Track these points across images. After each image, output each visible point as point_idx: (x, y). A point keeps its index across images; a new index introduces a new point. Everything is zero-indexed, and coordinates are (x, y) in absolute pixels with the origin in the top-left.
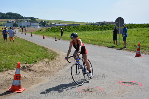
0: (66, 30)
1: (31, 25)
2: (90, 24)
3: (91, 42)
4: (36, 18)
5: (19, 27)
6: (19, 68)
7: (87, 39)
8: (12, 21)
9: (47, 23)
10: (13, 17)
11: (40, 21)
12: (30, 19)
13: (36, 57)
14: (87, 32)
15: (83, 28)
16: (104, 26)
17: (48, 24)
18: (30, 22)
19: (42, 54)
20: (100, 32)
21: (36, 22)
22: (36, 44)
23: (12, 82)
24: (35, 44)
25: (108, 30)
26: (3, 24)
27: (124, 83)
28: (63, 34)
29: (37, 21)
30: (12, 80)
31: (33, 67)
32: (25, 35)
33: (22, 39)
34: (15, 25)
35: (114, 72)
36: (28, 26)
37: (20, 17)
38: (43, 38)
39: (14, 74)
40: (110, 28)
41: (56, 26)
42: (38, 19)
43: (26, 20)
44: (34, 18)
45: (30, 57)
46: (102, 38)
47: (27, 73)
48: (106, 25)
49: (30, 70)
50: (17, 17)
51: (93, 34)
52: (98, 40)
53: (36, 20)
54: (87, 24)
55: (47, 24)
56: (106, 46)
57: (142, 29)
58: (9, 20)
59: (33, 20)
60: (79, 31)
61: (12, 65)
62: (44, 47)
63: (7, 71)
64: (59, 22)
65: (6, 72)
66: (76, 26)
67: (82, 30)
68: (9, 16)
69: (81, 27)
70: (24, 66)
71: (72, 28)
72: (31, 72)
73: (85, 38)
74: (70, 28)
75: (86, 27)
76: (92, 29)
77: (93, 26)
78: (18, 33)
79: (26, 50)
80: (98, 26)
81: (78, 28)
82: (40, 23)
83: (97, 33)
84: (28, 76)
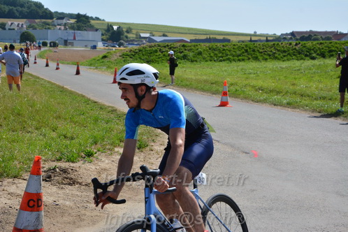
0: (185, 57)
1: (75, 39)
2: (262, 38)
3: (265, 96)
4: (92, 18)
6: (38, 174)
7: (253, 87)
8: (16, 23)
9: (128, 32)
10: (21, 13)
11: (106, 27)
12: (72, 21)
13: (90, 141)
14: (252, 65)
15: (238, 53)
16: (309, 44)
17: (129, 35)
18: (72, 28)
19: (111, 130)
20: (297, 63)
21: (92, 28)
22: (92, 98)
23: (13, 219)
24: (89, 100)
25: (322, 59)
28: (177, 70)
29: (97, 27)
30: (15, 212)
31: (81, 171)
32: (57, 69)
33: (49, 82)
35: (343, 196)
36: (66, 43)
37: (40, 12)
38: (112, 81)
39: (23, 194)
40: (330, 51)
41: (153, 44)
42: (97, 19)
43: (60, 21)
44: (85, 16)
45: (72, 138)
46: (302, 85)
47: (60, 192)
48: (315, 42)
49: (73, 182)
50: (32, 11)
51: (273, 70)
52: (287, 92)
53: (92, 22)
54: (253, 38)
55: (127, 37)
56: (314, 111)
58: (9, 22)
59: (82, 21)
60: (228, 59)
61: (16, 162)
62: (116, 110)
64: (165, 30)
66: (218, 44)
67: (235, 58)
68: (6, 8)
69: (235, 47)
70: (54, 169)
71: (204, 50)
72: (73, 187)
73: (247, 82)
74: (200, 50)
75: (250, 49)
76: (270, 55)
77: (274, 44)
78: (35, 63)
79: (60, 117)
80: (290, 44)
81: (224, 50)
82: (104, 32)
83: (284, 66)
84: (64, 200)
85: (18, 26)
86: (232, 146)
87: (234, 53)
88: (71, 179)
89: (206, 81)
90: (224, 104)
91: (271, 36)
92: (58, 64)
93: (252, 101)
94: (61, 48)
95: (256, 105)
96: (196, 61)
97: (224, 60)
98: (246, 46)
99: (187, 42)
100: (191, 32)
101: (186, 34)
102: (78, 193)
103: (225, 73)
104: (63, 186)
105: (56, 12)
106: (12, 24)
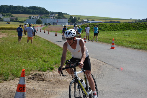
1: (57, 22)
2: (134, 21)
3: (131, 45)
4: (64, 14)
5: (43, 24)
6: (23, 76)
7: (127, 41)
8: (35, 16)
9: (78, 19)
10: (37, 12)
11: (69, 17)
12: (57, 15)
13: (54, 63)
14: (127, 32)
15: (122, 27)
17: (79, 20)
18: (56, 18)
21: (64, 18)
24: (58, 46)
26: (25, 20)
29: (66, 17)
32: (48, 34)
33: (44, 39)
34: (39, 22)
36: (54, 24)
37: (44, 12)
42: (66, 14)
43: (52, 15)
45: (47, 62)
47: (37, 84)
49: (43, 80)
50: (41, 11)
51: (136, 34)
52: (141, 43)
53: (64, 15)
54: (130, 21)
55: (78, 21)
58: (32, 16)
59: (60, 15)
60: (118, 30)
63: (13, 79)
64: (93, 18)
65: (12, 81)
66: (114, 24)
68: (31, 11)
69: (121, 25)
70: (36, 74)
71: (108, 26)
72: (43, 82)
73: (124, 39)
74: (106, 26)
75: (127, 25)
76: (136, 28)
77: (138, 23)
78: (40, 32)
79: (45, 53)
80: (145, 23)
81: (116, 26)
82: (69, 19)
83: (141, 33)
84: (38, 87)
85: (36, 17)
86: (113, 66)
87: (120, 27)
88: (43, 78)
89: (107, 39)
90: (112, 48)
91: (137, 20)
92: (49, 32)
93: (125, 47)
94: (52, 26)
95: (126, 49)
96: (105, 31)
97: (116, 30)
98: (126, 24)
99: (102, 23)
100: (104, 19)
101: (102, 19)
102: (44, 85)
103: (116, 36)
104: (39, 81)
105: (50, 12)
106: (33, 16)
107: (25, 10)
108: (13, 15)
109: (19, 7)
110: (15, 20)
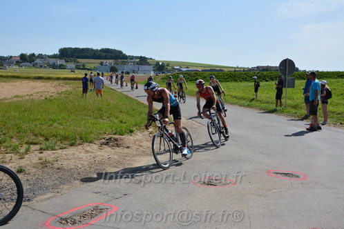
1: (138, 70)
2: (241, 70)
3: (237, 101)
4: (148, 58)
7: (231, 96)
8: (108, 62)
9: (167, 66)
10: (111, 56)
11: (155, 63)
12: (138, 60)
13: (133, 124)
15: (226, 77)
16: (265, 73)
17: (168, 68)
18: (137, 64)
21: (148, 64)
24: (140, 102)
26: (94, 67)
27: (277, 173)
29: (150, 63)
31: (125, 140)
33: (121, 93)
34: (113, 70)
36: (134, 72)
37: (121, 56)
42: (151, 59)
43: (131, 60)
44: (144, 57)
47: (112, 151)
48: (268, 72)
50: (117, 55)
51: (244, 87)
53: (148, 61)
54: (236, 70)
56: (261, 109)
57: (333, 80)
58: (105, 61)
59: (143, 60)
61: (92, 135)
64: (188, 65)
65: (80, 147)
66: (215, 72)
68: (104, 54)
69: (224, 74)
70: (111, 139)
71: (207, 76)
72: (120, 148)
74: (205, 75)
75: (232, 75)
76: (243, 79)
77: (246, 73)
79: (121, 112)
80: (255, 73)
82: (154, 66)
84: (114, 155)
87: (224, 78)
99: (200, 71)
104: (114, 148)
105: (129, 56)
107: (95, 54)
108: (79, 60)
109: (87, 49)
110: (81, 67)
